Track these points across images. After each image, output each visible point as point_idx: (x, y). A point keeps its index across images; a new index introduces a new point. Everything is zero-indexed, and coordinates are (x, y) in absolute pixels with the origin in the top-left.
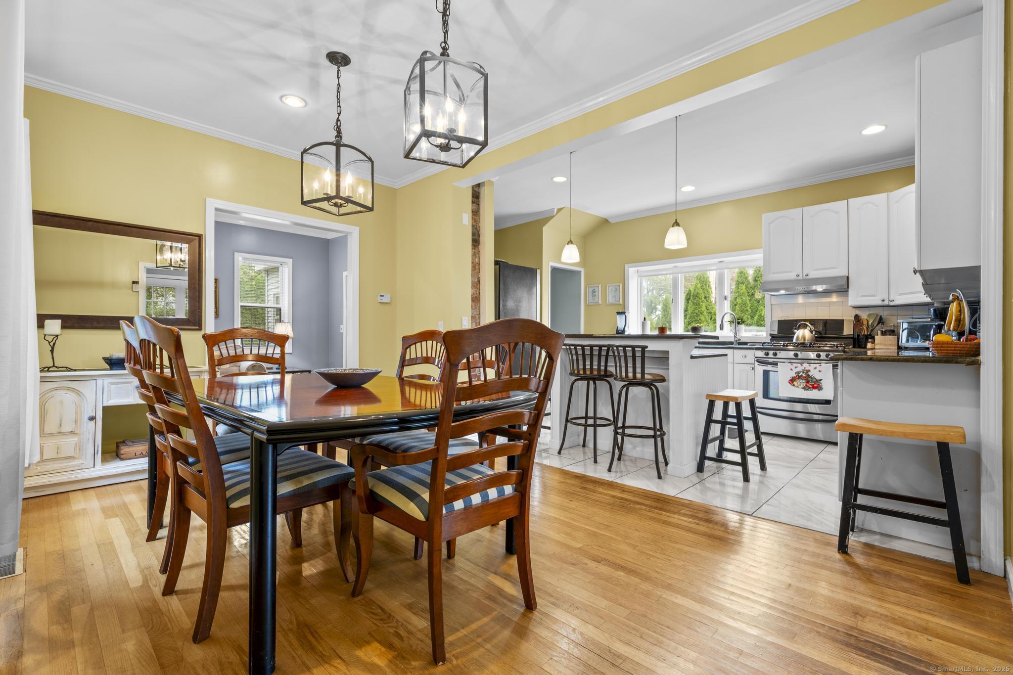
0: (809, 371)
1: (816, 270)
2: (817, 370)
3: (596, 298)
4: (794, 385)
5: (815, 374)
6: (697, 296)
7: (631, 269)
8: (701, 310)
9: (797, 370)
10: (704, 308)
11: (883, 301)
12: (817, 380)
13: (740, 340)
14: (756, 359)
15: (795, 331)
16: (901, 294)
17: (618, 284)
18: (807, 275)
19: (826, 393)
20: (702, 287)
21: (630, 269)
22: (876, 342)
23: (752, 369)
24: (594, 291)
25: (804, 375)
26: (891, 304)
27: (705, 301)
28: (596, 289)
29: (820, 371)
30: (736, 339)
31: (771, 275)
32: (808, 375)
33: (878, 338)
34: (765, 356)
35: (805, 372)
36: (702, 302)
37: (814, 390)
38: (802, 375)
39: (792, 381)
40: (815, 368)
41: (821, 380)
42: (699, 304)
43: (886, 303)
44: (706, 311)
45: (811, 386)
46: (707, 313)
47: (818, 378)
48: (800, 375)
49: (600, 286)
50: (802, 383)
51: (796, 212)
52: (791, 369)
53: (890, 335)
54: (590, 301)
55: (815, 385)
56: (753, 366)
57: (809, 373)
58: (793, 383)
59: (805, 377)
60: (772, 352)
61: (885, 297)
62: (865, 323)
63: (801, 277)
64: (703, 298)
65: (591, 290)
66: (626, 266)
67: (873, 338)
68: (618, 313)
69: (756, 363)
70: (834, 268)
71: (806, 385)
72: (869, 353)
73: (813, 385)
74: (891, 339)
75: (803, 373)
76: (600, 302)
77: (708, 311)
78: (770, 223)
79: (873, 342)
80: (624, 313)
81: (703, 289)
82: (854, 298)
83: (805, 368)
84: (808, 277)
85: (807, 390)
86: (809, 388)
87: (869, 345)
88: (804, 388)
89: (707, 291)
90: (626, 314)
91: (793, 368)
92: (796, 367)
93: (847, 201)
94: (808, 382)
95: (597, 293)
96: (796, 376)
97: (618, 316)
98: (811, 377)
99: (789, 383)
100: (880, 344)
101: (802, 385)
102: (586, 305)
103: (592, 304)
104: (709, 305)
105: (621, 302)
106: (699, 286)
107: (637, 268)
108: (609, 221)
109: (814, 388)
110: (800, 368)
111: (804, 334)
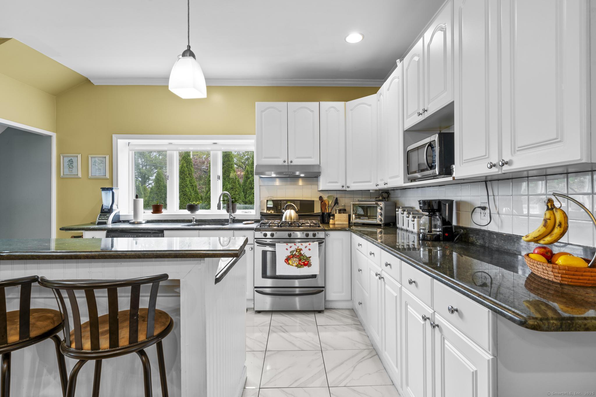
0: (301, 250)
1: (298, 158)
2: (307, 248)
3: (74, 170)
4: (289, 264)
5: (306, 252)
6: (183, 173)
7: (120, 141)
8: (186, 184)
9: (292, 249)
10: (188, 182)
11: (343, 187)
12: (307, 257)
13: (235, 217)
14: (255, 240)
15: (284, 211)
16: (354, 182)
17: (104, 156)
18: (291, 162)
19: (314, 269)
20: (187, 166)
21: (118, 140)
22: (336, 219)
23: (251, 249)
24: (71, 162)
25: (297, 254)
26: (348, 189)
27: (189, 177)
28: (74, 160)
29: (309, 250)
30: (231, 217)
31: (263, 160)
32: (301, 254)
33: (337, 215)
34: (264, 237)
35: (298, 251)
36: (187, 177)
37: (305, 267)
38: (295, 254)
39: (287, 260)
40: (306, 247)
41: (310, 257)
42: (185, 179)
43: (344, 189)
44: (190, 184)
45: (302, 264)
46: (190, 186)
47: (308, 256)
48: (294, 254)
49: (79, 156)
50: (295, 261)
51: (282, 105)
52: (287, 249)
53: (344, 213)
54: (65, 174)
55: (306, 263)
56: (252, 246)
57: (301, 252)
58: (288, 261)
59: (298, 256)
60: (270, 233)
61: (344, 184)
62: (327, 203)
63: (286, 164)
64: (188, 175)
65: (66, 159)
66: (114, 137)
67: (333, 215)
68: (104, 189)
69: (256, 244)
70: (310, 158)
71: (299, 263)
72: (331, 226)
73: (304, 263)
74: (345, 216)
75: (297, 251)
76: (80, 175)
77: (191, 185)
78: (262, 111)
79: (333, 219)
80: (111, 189)
81: (188, 168)
82: (324, 184)
83: (298, 247)
84: (292, 164)
85: (300, 267)
86: (301, 265)
87: (331, 221)
88: (297, 266)
89: (191, 169)
90: (114, 190)
91: (289, 248)
92: (291, 247)
93: (319, 102)
94: (300, 260)
95: (75, 164)
96: (291, 255)
97: (103, 193)
98: (302, 255)
99: (285, 262)
100: (338, 220)
101: (295, 263)
102: (60, 178)
103: (68, 176)
104: (192, 180)
105: (108, 176)
106: (185, 165)
107: (127, 141)
108: (92, 81)
109: (305, 265)
110: (294, 247)
111: (289, 214)
